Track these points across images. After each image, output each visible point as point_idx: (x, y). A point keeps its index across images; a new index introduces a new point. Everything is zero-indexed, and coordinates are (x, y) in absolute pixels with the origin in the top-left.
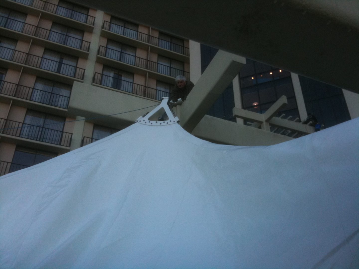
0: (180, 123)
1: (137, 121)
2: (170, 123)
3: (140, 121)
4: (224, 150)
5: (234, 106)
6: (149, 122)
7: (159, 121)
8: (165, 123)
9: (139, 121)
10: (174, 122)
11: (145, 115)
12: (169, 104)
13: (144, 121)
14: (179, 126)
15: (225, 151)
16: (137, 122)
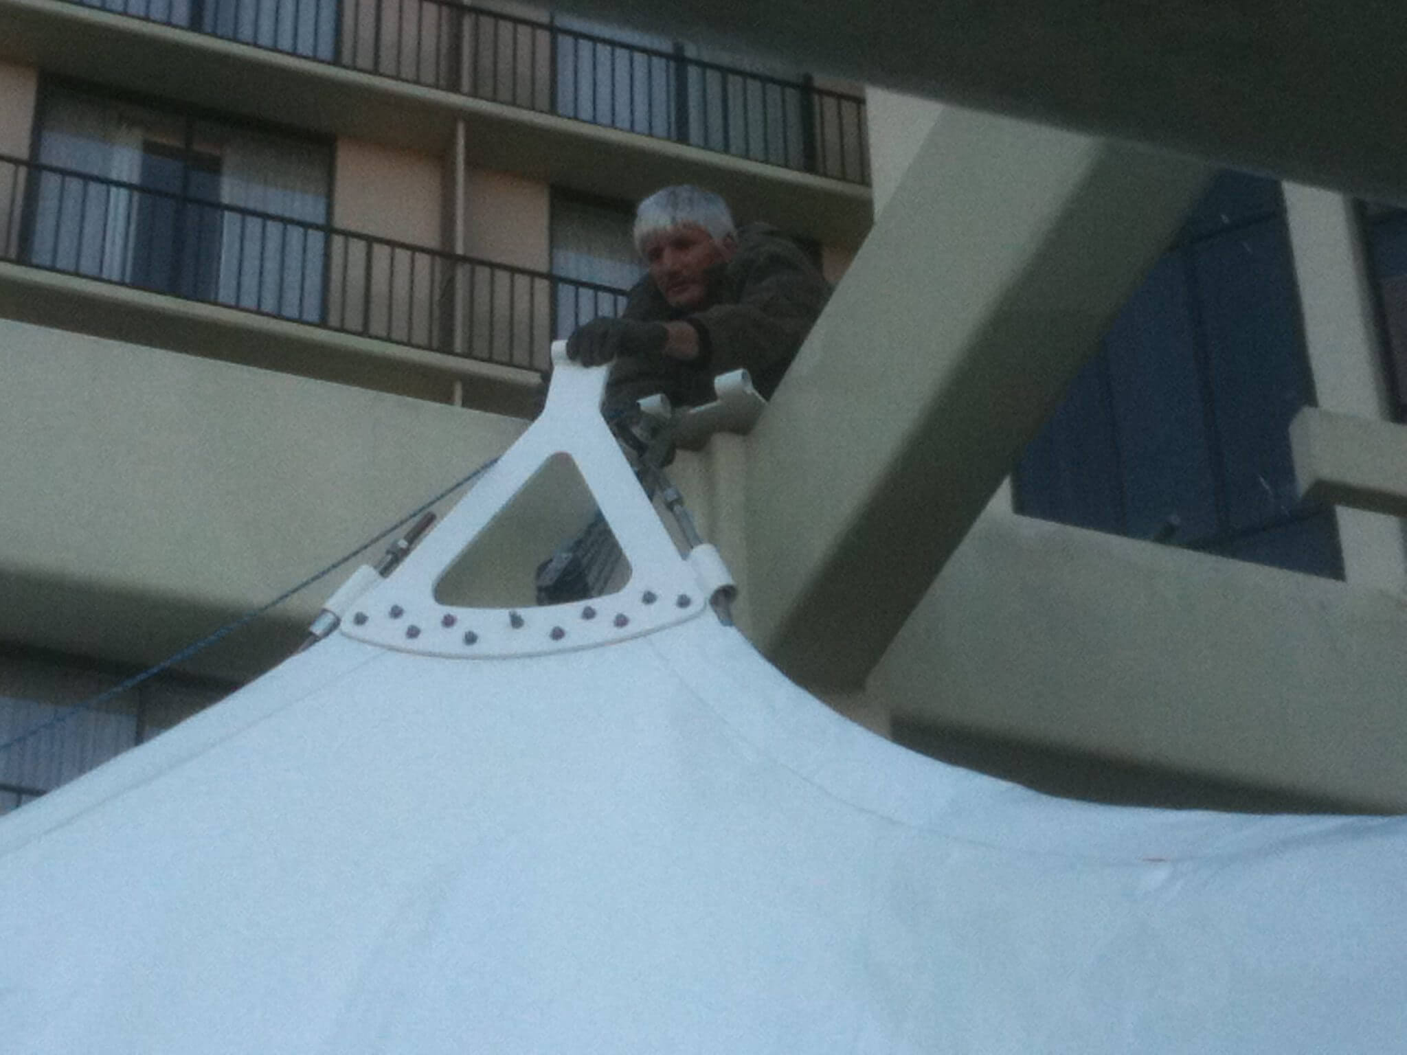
0: (740, 604)
1: (327, 620)
2: (642, 617)
3: (360, 620)
4: (1153, 860)
5: (1308, 395)
6: (449, 621)
7: (540, 602)
8: (602, 628)
9: (347, 625)
10: (684, 602)
11: (403, 544)
12: (636, 431)
13: (396, 612)
14: (733, 637)
15: (1160, 874)
16: (327, 633)
